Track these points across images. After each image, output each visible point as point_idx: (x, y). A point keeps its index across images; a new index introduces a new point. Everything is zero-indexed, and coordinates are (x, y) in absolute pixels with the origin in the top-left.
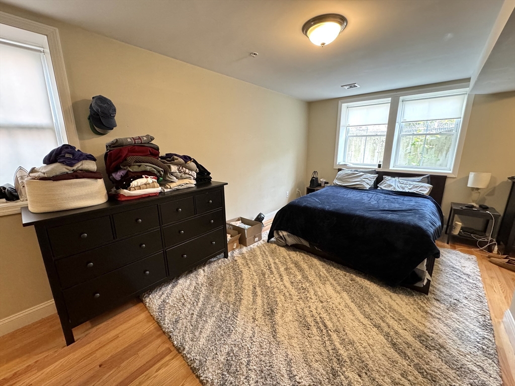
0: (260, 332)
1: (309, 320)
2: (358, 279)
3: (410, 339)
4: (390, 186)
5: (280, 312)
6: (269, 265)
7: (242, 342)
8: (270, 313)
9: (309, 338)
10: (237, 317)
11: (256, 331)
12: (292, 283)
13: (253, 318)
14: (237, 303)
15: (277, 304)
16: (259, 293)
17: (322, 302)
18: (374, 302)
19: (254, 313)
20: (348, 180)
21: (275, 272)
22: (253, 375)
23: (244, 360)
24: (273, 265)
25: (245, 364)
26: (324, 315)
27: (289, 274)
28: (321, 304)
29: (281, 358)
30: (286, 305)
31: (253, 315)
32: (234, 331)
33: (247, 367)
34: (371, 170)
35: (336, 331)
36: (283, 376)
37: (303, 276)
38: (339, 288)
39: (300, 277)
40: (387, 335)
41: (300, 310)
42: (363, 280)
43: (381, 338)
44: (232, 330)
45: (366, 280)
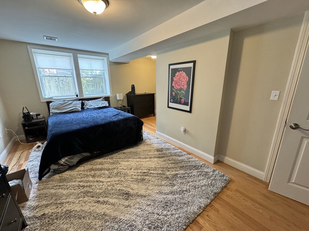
0: (139, 204)
1: (139, 177)
2: (124, 151)
3: (158, 153)
4: (91, 106)
5: (129, 190)
6: (79, 186)
7: (144, 217)
8: (127, 195)
9: (150, 181)
10: (121, 219)
11: (138, 207)
12: (109, 177)
13: (127, 207)
14: (107, 218)
15: (122, 190)
16: (106, 199)
17: (131, 169)
18: (139, 153)
19: (123, 206)
20: (64, 108)
21: (92, 184)
22: (165, 213)
23: (156, 216)
24: (81, 184)
25: (158, 216)
26: (139, 171)
27: (100, 176)
28: (132, 170)
29: (157, 196)
30: (125, 185)
31: (124, 207)
32: (133, 223)
33: (160, 215)
34: (74, 99)
35: (149, 170)
36: (167, 197)
37: (107, 170)
38: (126, 160)
39: (107, 172)
40: (155, 157)
41: (132, 180)
42: (126, 150)
43: (156, 159)
44: (132, 224)
45: (127, 150)
